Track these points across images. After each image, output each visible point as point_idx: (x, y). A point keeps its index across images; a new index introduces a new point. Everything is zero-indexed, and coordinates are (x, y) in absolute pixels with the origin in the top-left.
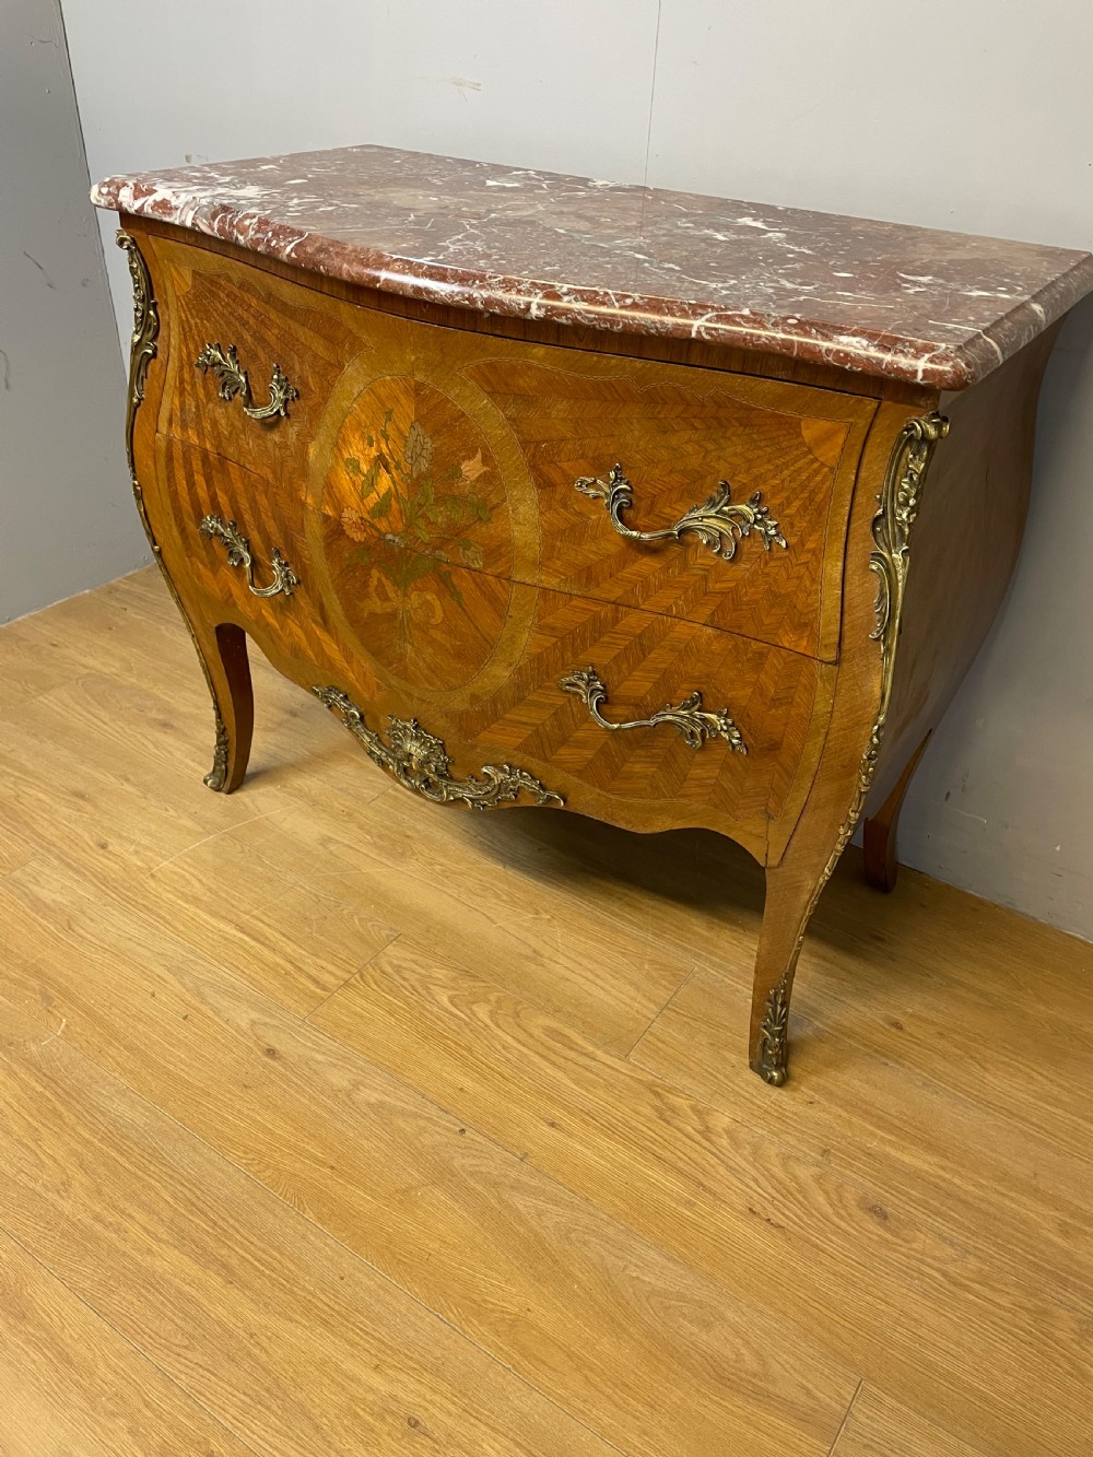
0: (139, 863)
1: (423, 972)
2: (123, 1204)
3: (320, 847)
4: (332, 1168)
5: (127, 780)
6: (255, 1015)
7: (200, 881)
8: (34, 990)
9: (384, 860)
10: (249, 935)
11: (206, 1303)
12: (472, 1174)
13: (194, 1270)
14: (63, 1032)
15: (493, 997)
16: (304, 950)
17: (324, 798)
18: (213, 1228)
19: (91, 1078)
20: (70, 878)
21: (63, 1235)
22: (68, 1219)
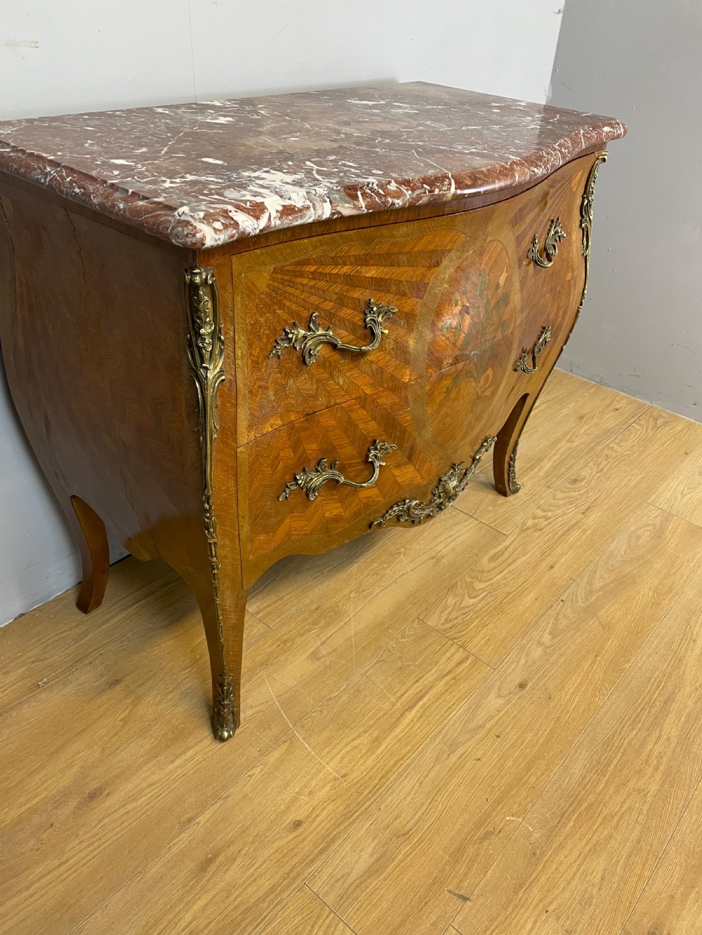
0: (327, 788)
1: (449, 609)
2: (644, 756)
3: (323, 660)
4: (596, 656)
5: (190, 820)
6: (492, 696)
7: (354, 739)
8: (478, 848)
9: (342, 623)
10: (417, 703)
11: (688, 710)
12: (587, 600)
13: (672, 717)
14: (519, 817)
15: (470, 580)
16: (432, 669)
17: (258, 658)
18: (646, 709)
19: (557, 790)
20: (341, 846)
21: (672, 787)
22: (662, 786)
